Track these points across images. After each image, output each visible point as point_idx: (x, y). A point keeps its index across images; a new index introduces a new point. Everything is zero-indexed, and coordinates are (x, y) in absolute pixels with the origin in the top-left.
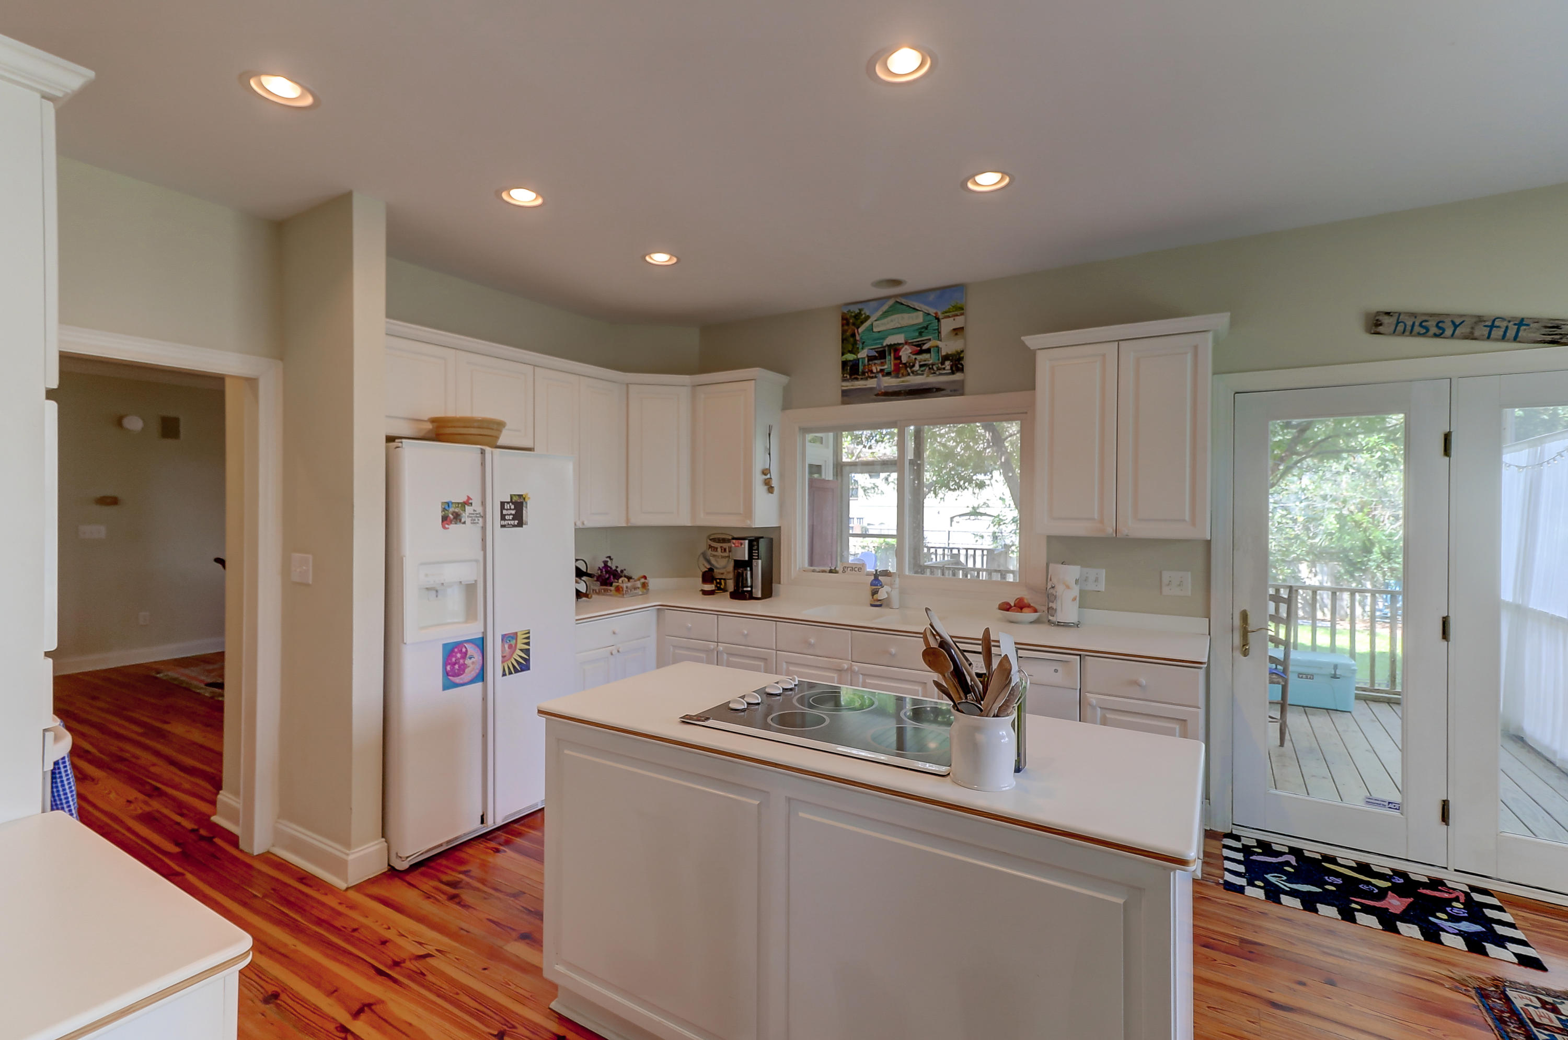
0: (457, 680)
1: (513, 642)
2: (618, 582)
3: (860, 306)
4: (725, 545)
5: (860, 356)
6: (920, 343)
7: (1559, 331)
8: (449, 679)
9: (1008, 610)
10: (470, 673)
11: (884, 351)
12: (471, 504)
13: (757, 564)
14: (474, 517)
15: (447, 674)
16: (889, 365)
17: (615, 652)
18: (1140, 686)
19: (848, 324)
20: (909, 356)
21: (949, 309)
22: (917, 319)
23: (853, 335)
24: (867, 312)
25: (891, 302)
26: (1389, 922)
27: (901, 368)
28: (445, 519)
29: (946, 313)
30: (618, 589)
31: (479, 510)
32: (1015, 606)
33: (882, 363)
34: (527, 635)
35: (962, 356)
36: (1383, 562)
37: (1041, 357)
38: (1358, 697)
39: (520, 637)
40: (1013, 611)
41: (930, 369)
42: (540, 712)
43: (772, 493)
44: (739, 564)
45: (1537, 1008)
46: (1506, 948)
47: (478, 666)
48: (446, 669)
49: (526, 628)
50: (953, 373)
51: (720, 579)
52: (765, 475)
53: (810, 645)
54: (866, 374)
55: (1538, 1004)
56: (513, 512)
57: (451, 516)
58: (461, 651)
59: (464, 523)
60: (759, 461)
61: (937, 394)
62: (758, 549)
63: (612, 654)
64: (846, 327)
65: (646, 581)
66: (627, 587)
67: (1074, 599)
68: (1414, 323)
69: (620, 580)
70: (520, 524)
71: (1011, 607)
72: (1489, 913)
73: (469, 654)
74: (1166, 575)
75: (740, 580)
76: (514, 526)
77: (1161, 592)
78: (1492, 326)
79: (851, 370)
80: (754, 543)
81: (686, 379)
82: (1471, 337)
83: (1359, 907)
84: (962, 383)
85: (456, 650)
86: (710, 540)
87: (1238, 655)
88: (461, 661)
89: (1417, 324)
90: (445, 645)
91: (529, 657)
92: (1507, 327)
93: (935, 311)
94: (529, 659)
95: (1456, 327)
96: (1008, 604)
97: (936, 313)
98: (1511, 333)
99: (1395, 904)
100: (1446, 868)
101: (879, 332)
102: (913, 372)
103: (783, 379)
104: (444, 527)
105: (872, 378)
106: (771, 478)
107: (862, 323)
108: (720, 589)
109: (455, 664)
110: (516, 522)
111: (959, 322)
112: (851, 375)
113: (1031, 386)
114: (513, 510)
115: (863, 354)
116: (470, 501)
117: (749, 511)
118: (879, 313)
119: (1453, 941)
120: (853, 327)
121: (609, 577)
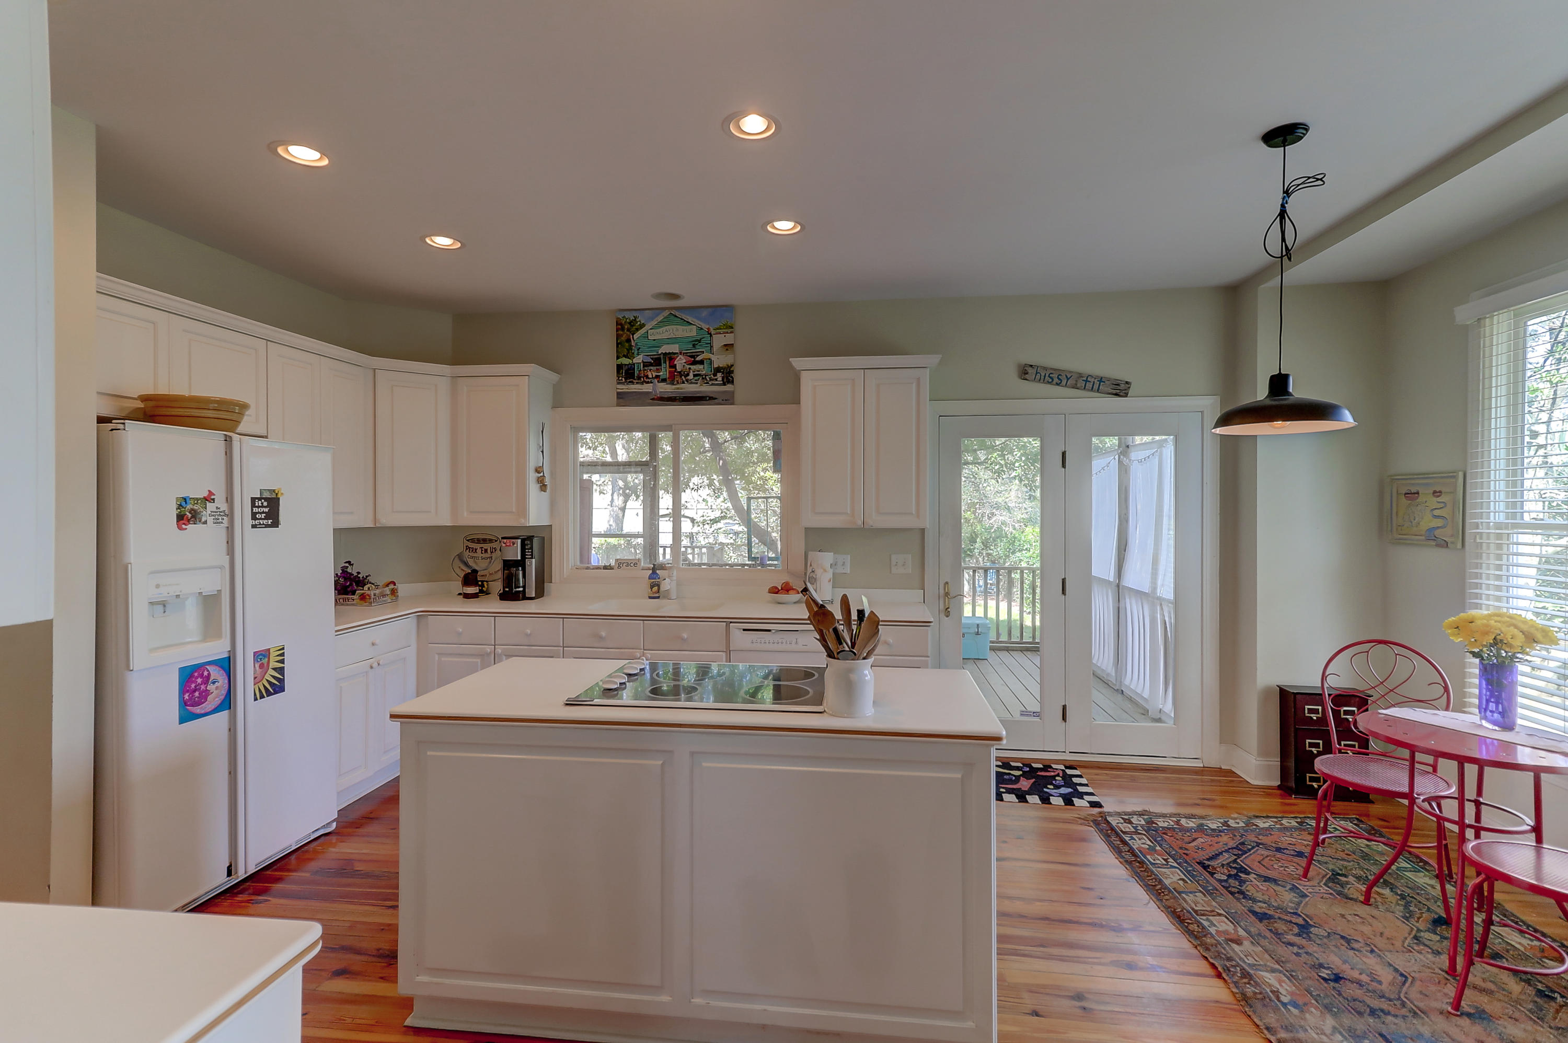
0: (198, 710)
1: (265, 661)
2: (363, 590)
3: (635, 314)
4: (485, 546)
5: (635, 361)
6: (694, 354)
7: (1119, 388)
8: (187, 709)
9: (777, 593)
10: (214, 700)
11: (660, 359)
12: (213, 500)
13: (531, 563)
14: (218, 516)
15: (184, 704)
16: (664, 372)
17: (375, 665)
18: (888, 644)
19: (623, 329)
20: (684, 366)
21: (721, 326)
22: (691, 332)
23: (628, 341)
24: (641, 319)
25: (666, 313)
26: (1022, 797)
27: (675, 376)
28: (180, 518)
29: (718, 329)
30: (363, 597)
31: (224, 507)
32: (782, 589)
33: (657, 369)
34: (282, 651)
35: (732, 369)
36: (983, 549)
37: (805, 376)
38: (992, 649)
39: (273, 654)
40: (781, 593)
41: (703, 378)
42: (393, 716)
43: (545, 491)
44: (508, 565)
45: (1122, 823)
46: (1083, 799)
47: (224, 692)
48: (184, 698)
49: (279, 644)
50: (724, 384)
51: (482, 582)
52: (539, 473)
53: (601, 638)
54: (642, 379)
55: (1122, 821)
56: (266, 510)
57: (188, 514)
58: (201, 676)
59: (205, 523)
60: (534, 459)
61: (710, 402)
62: (532, 548)
63: (372, 667)
64: (620, 332)
65: (396, 587)
66: (375, 595)
67: (830, 581)
68: (1045, 374)
69: (366, 588)
70: (276, 524)
71: (779, 590)
72: (1075, 780)
73: (212, 678)
74: (894, 557)
75: (509, 580)
76: (267, 526)
77: (891, 572)
78: (1086, 381)
79: (627, 373)
80: (526, 542)
81: (446, 369)
82: (1075, 387)
83: (1004, 790)
84: (732, 393)
85: (196, 674)
86: (468, 540)
87: (943, 616)
88: (203, 687)
89: (1047, 375)
90: (182, 670)
91: (284, 676)
92: (1094, 382)
93: (707, 327)
94: (284, 679)
95: (1068, 379)
96: (776, 588)
97: (708, 329)
98: (1096, 387)
99: (1025, 784)
100: (1065, 752)
101: (654, 340)
102: (687, 380)
103: (554, 377)
104: (180, 528)
105: (648, 383)
106: (544, 476)
107: (637, 330)
108: (484, 592)
109: (195, 691)
110: (270, 521)
111: (729, 339)
112: (626, 379)
113: (796, 400)
114: (265, 507)
115: (638, 359)
116: (212, 497)
117: (523, 510)
118: (654, 323)
119: (1057, 801)
120: (628, 333)
121: (351, 584)
